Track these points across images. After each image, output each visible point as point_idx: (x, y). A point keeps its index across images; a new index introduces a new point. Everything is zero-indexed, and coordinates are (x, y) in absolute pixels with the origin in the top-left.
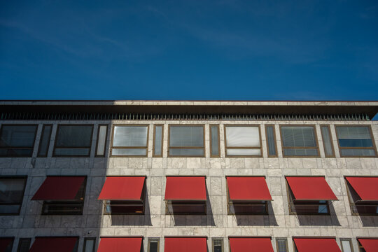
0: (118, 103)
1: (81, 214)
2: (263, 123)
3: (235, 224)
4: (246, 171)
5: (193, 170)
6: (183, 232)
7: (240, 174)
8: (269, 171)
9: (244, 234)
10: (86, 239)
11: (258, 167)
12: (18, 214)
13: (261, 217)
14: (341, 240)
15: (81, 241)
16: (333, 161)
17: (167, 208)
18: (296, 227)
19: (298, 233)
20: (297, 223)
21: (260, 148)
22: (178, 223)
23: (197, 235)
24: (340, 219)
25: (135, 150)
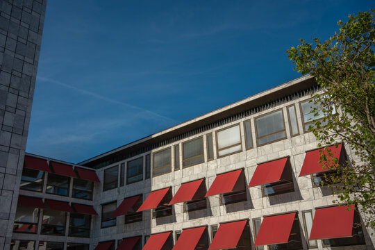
0: (154, 136)
1: (141, 220)
2: (241, 121)
3: (225, 212)
4: (231, 166)
5: (198, 174)
6: (194, 224)
7: (227, 170)
8: (247, 162)
9: (231, 219)
10: (145, 237)
11: (239, 161)
12: (115, 225)
13: (242, 203)
14: (304, 212)
15: (143, 238)
16: (297, 139)
17: (184, 207)
18: (268, 207)
19: (269, 212)
20: (268, 203)
21: (240, 144)
22: (191, 218)
23: (202, 225)
24: (303, 193)
25: (165, 168)
